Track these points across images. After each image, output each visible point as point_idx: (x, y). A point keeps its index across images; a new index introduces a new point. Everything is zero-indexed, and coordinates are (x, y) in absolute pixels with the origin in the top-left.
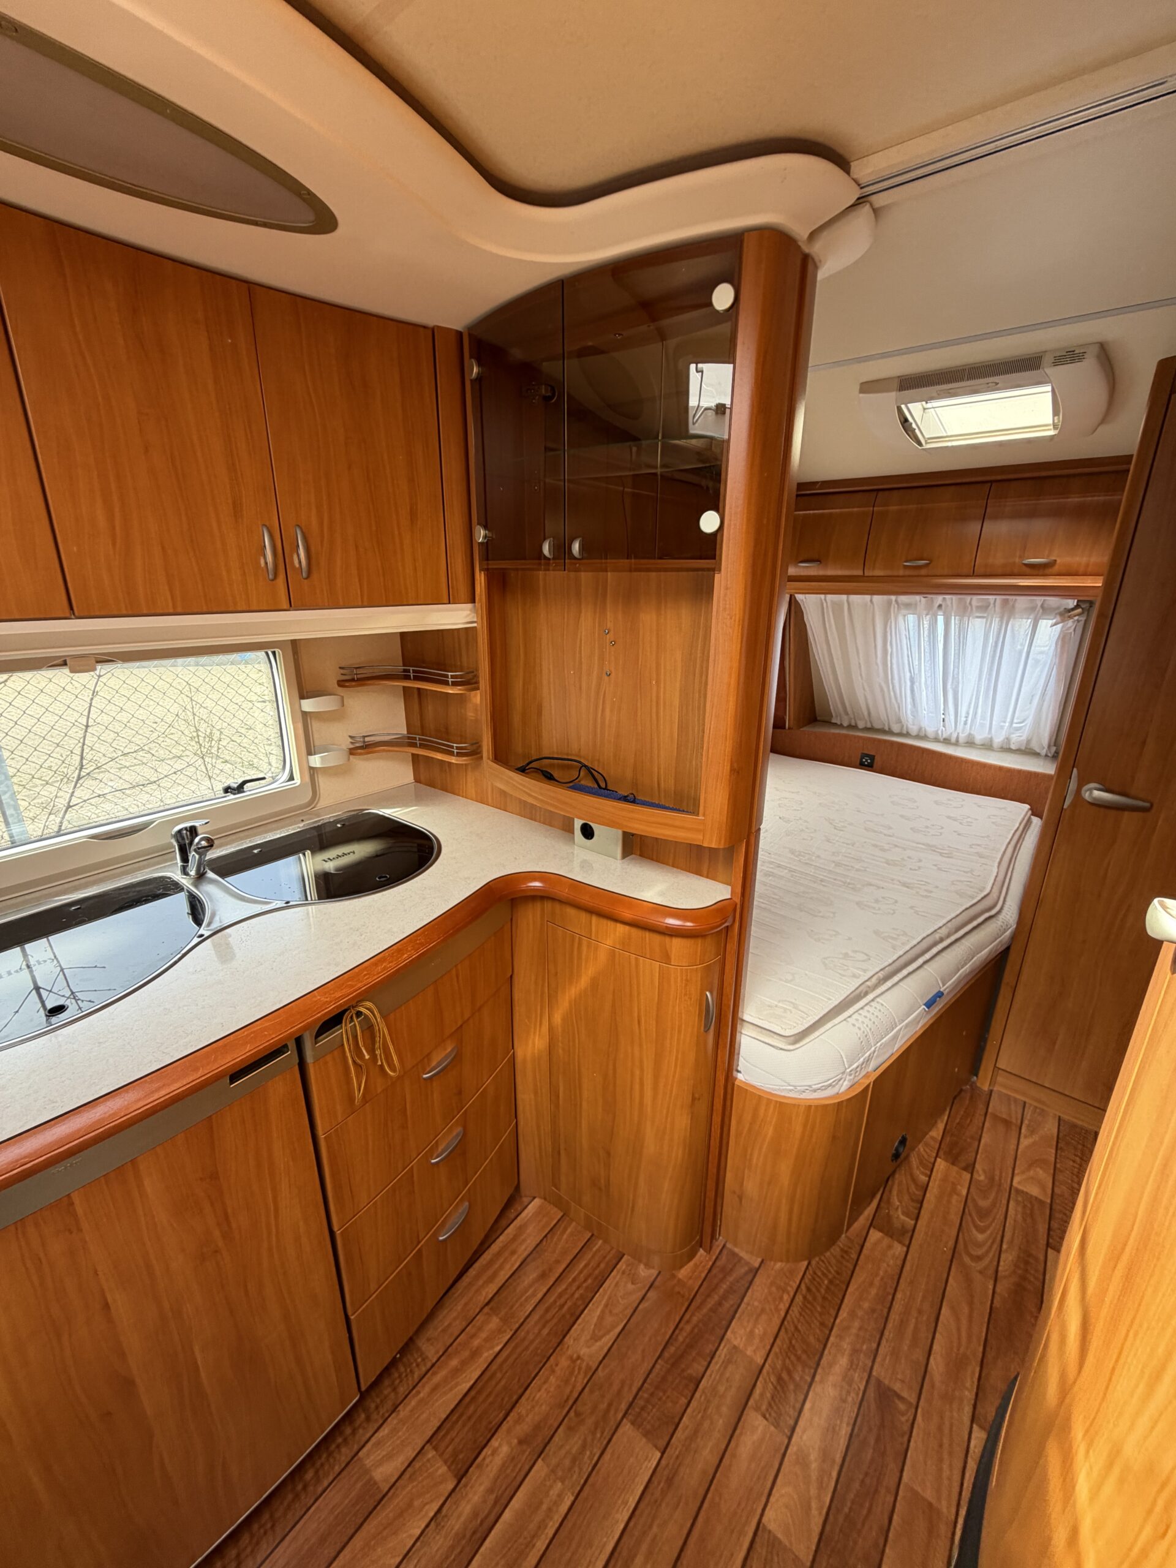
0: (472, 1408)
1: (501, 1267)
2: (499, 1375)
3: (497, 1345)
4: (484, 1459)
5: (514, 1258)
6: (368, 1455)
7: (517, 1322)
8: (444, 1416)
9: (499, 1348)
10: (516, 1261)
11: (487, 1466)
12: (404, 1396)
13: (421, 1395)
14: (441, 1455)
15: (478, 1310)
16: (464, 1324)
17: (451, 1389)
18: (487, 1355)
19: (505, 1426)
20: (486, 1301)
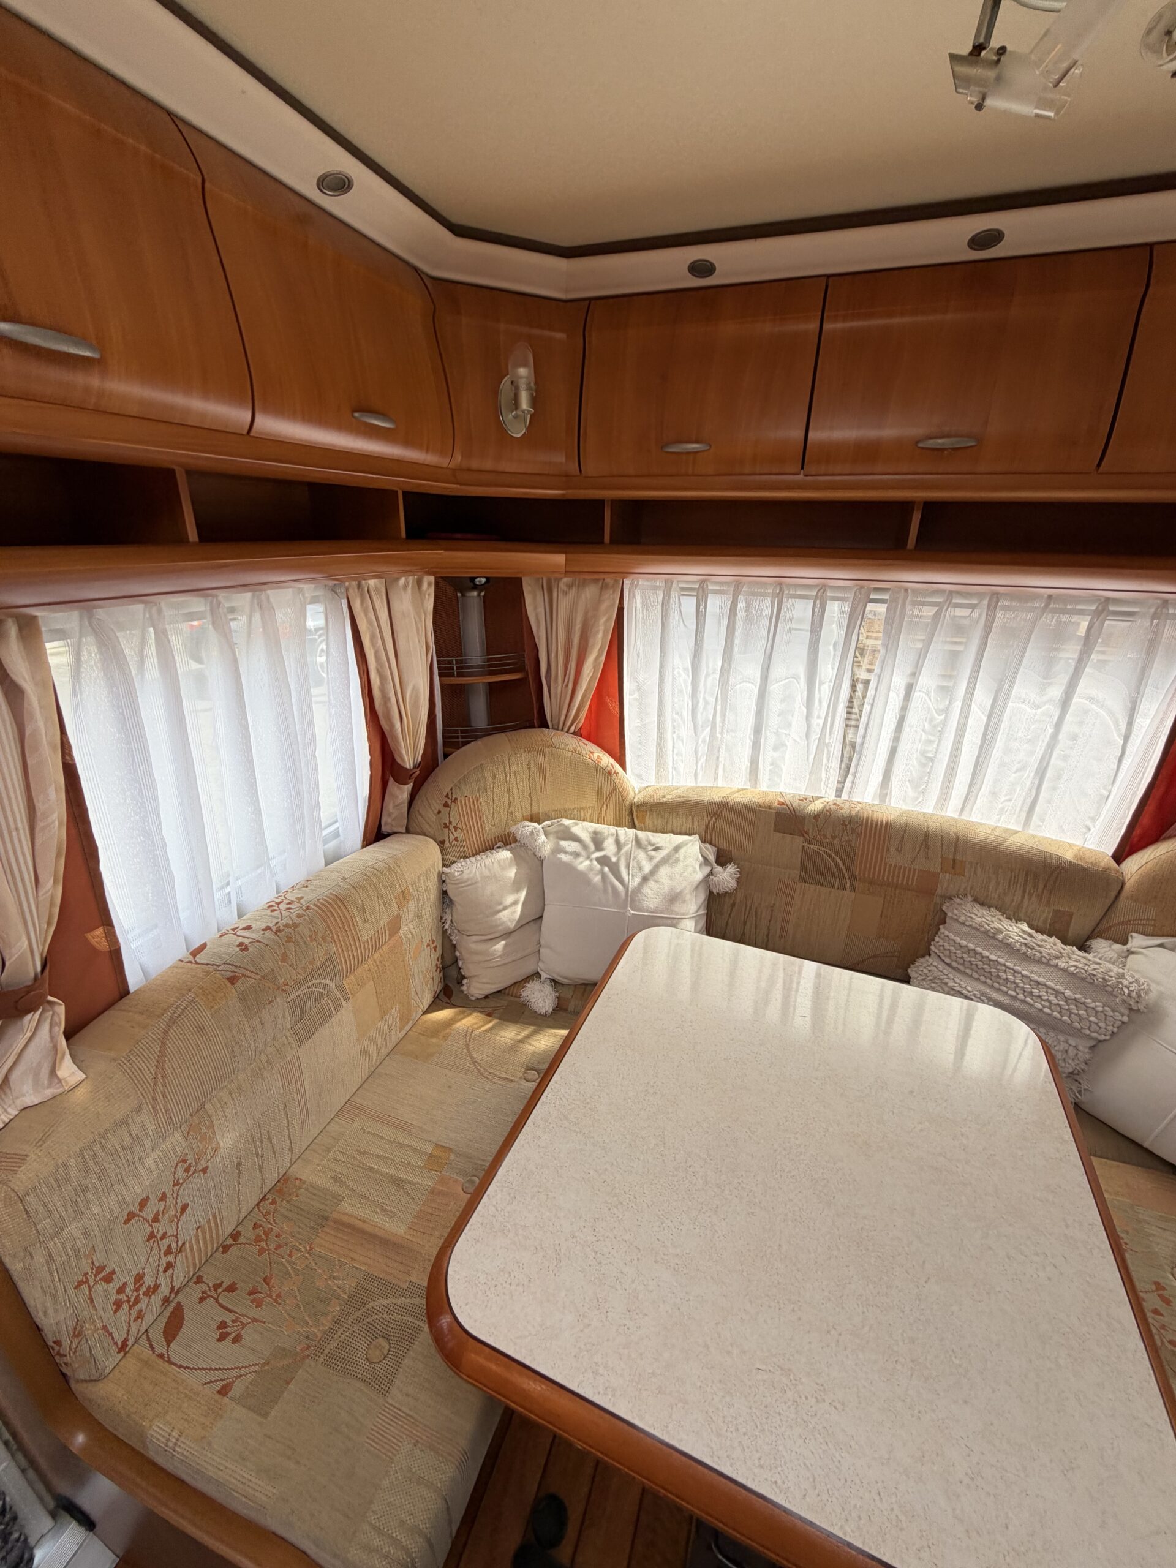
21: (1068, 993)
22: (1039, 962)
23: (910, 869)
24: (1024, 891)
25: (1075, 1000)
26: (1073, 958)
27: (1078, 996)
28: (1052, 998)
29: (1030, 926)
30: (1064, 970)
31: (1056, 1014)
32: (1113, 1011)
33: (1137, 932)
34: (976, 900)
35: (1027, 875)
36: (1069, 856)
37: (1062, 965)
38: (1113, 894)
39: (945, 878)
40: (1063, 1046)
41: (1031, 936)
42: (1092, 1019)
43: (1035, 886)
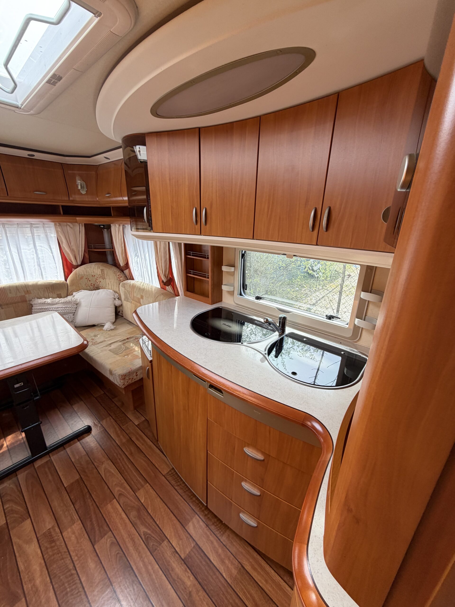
0: (204, 563)
1: (258, 573)
2: (214, 577)
3: (226, 575)
4: (188, 572)
5: (263, 581)
6: (196, 518)
7: (234, 586)
8: (203, 549)
9: (225, 576)
10: (262, 583)
11: (185, 574)
12: (211, 528)
13: (211, 536)
14: (192, 550)
15: (239, 560)
16: (234, 553)
17: (211, 551)
18: (222, 569)
19: (196, 583)
20: (243, 565)
21: (64, 306)
22: (56, 304)
23: (16, 297)
24: (48, 292)
25: (66, 307)
26: (63, 300)
27: (66, 306)
28: (61, 309)
29: (52, 298)
30: (61, 303)
31: (63, 311)
32: (73, 306)
33: (74, 292)
34: (38, 298)
35: (46, 288)
36: (54, 282)
37: (60, 302)
38: (67, 287)
39: (27, 296)
40: (67, 317)
41: (53, 300)
42: (70, 309)
43: (49, 290)
